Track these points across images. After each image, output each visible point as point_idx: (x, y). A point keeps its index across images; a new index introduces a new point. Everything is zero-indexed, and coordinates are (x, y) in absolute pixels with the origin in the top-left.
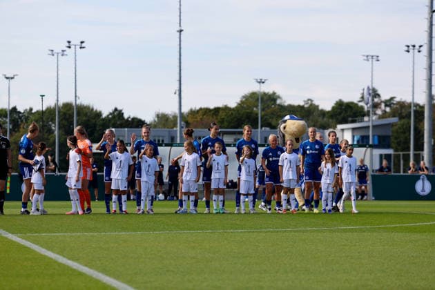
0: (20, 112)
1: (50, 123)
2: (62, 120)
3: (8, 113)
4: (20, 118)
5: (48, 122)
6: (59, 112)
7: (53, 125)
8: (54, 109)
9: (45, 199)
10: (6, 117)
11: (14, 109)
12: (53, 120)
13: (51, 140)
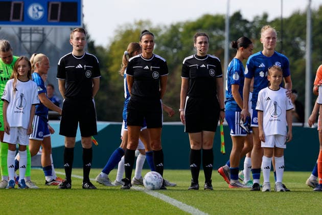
0: (246, 21)
1: (298, 39)
2: (317, 34)
3: (227, 22)
4: (247, 30)
5: (293, 38)
6: (313, 20)
7: (302, 43)
8: (305, 15)
9: (287, 168)
10: (222, 28)
11: (237, 16)
12: (302, 34)
13: (299, 70)
